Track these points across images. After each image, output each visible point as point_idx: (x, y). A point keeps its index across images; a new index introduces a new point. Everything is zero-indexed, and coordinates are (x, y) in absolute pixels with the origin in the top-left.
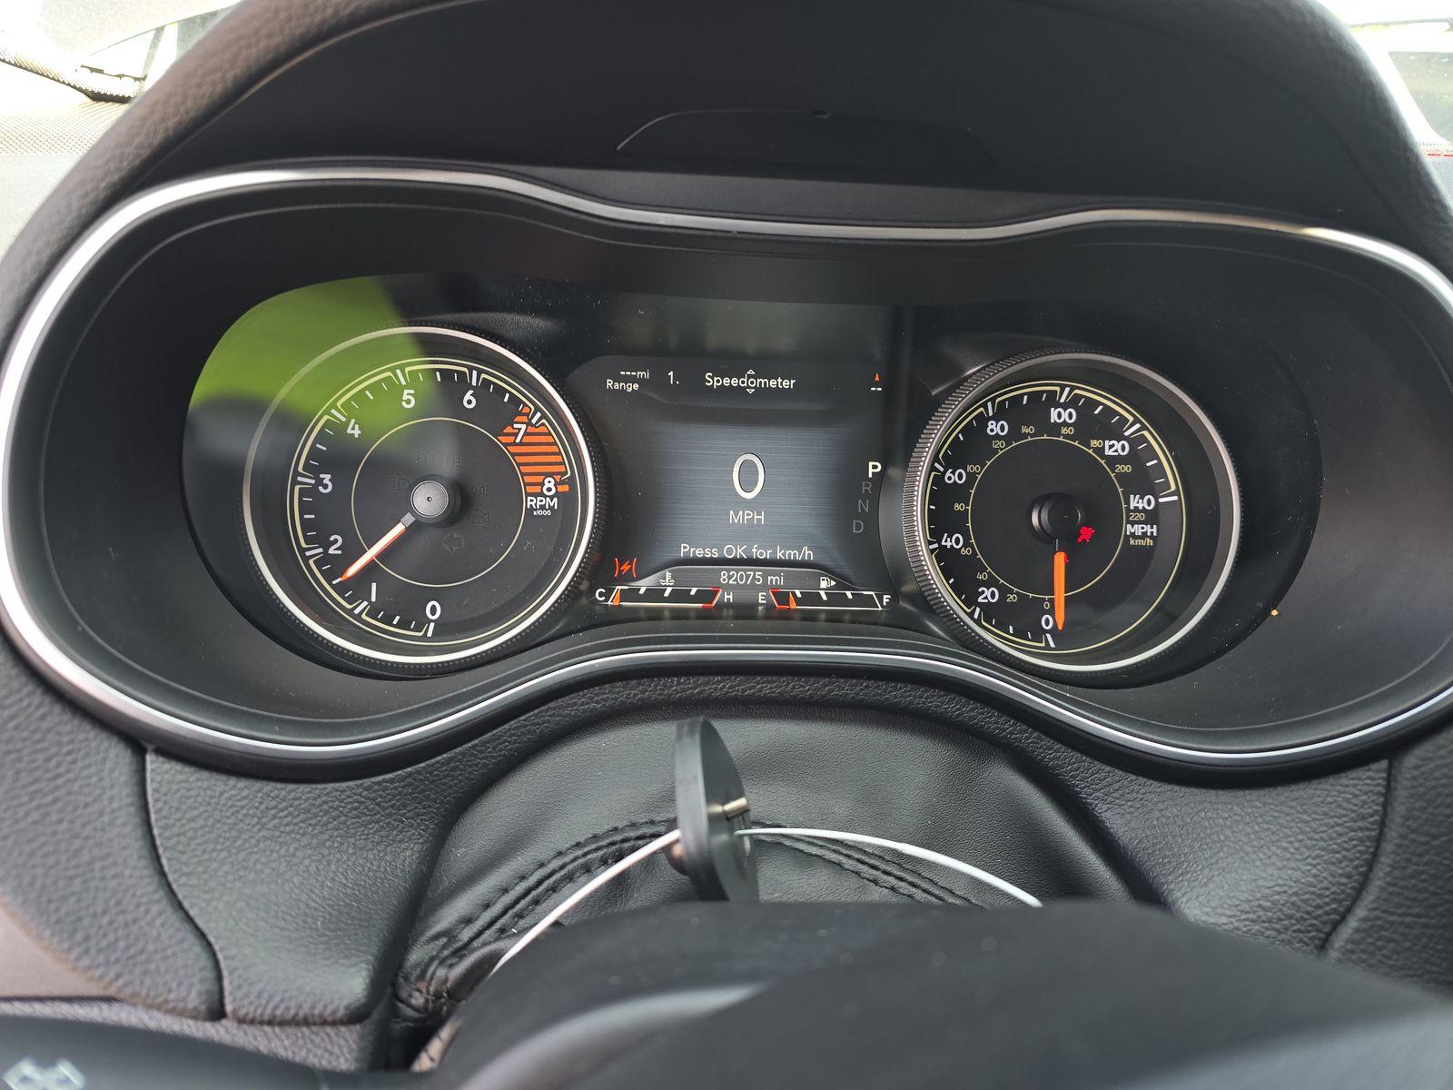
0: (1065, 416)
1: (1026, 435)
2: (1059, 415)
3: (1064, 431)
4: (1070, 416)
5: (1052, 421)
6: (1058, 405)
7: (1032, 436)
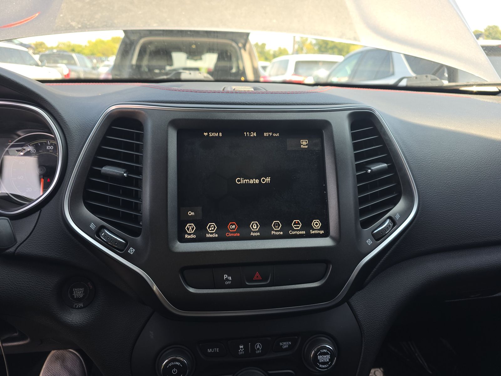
0: (50, 148)
1: (40, 153)
2: (49, 148)
3: (50, 151)
4: (52, 148)
5: (47, 149)
6: (48, 145)
7: (42, 152)
